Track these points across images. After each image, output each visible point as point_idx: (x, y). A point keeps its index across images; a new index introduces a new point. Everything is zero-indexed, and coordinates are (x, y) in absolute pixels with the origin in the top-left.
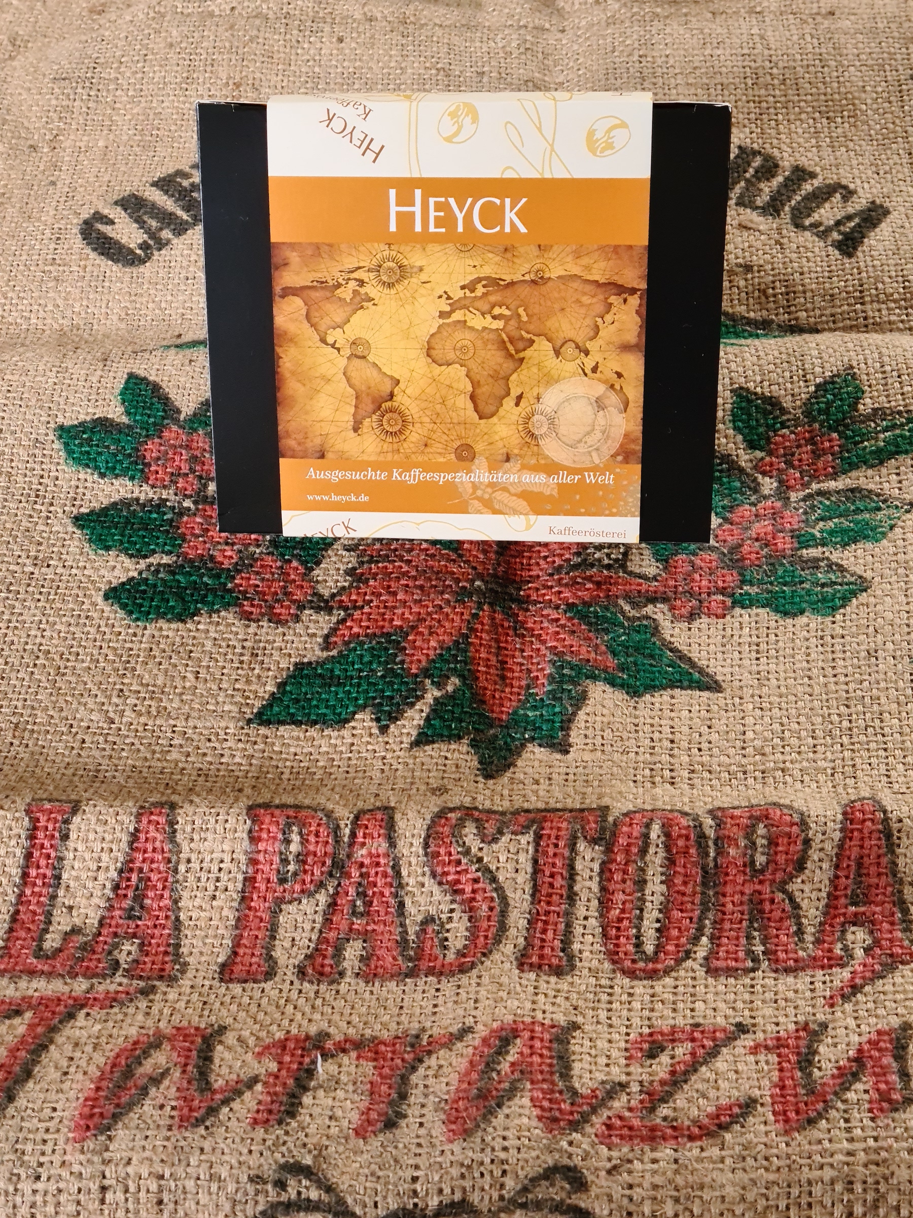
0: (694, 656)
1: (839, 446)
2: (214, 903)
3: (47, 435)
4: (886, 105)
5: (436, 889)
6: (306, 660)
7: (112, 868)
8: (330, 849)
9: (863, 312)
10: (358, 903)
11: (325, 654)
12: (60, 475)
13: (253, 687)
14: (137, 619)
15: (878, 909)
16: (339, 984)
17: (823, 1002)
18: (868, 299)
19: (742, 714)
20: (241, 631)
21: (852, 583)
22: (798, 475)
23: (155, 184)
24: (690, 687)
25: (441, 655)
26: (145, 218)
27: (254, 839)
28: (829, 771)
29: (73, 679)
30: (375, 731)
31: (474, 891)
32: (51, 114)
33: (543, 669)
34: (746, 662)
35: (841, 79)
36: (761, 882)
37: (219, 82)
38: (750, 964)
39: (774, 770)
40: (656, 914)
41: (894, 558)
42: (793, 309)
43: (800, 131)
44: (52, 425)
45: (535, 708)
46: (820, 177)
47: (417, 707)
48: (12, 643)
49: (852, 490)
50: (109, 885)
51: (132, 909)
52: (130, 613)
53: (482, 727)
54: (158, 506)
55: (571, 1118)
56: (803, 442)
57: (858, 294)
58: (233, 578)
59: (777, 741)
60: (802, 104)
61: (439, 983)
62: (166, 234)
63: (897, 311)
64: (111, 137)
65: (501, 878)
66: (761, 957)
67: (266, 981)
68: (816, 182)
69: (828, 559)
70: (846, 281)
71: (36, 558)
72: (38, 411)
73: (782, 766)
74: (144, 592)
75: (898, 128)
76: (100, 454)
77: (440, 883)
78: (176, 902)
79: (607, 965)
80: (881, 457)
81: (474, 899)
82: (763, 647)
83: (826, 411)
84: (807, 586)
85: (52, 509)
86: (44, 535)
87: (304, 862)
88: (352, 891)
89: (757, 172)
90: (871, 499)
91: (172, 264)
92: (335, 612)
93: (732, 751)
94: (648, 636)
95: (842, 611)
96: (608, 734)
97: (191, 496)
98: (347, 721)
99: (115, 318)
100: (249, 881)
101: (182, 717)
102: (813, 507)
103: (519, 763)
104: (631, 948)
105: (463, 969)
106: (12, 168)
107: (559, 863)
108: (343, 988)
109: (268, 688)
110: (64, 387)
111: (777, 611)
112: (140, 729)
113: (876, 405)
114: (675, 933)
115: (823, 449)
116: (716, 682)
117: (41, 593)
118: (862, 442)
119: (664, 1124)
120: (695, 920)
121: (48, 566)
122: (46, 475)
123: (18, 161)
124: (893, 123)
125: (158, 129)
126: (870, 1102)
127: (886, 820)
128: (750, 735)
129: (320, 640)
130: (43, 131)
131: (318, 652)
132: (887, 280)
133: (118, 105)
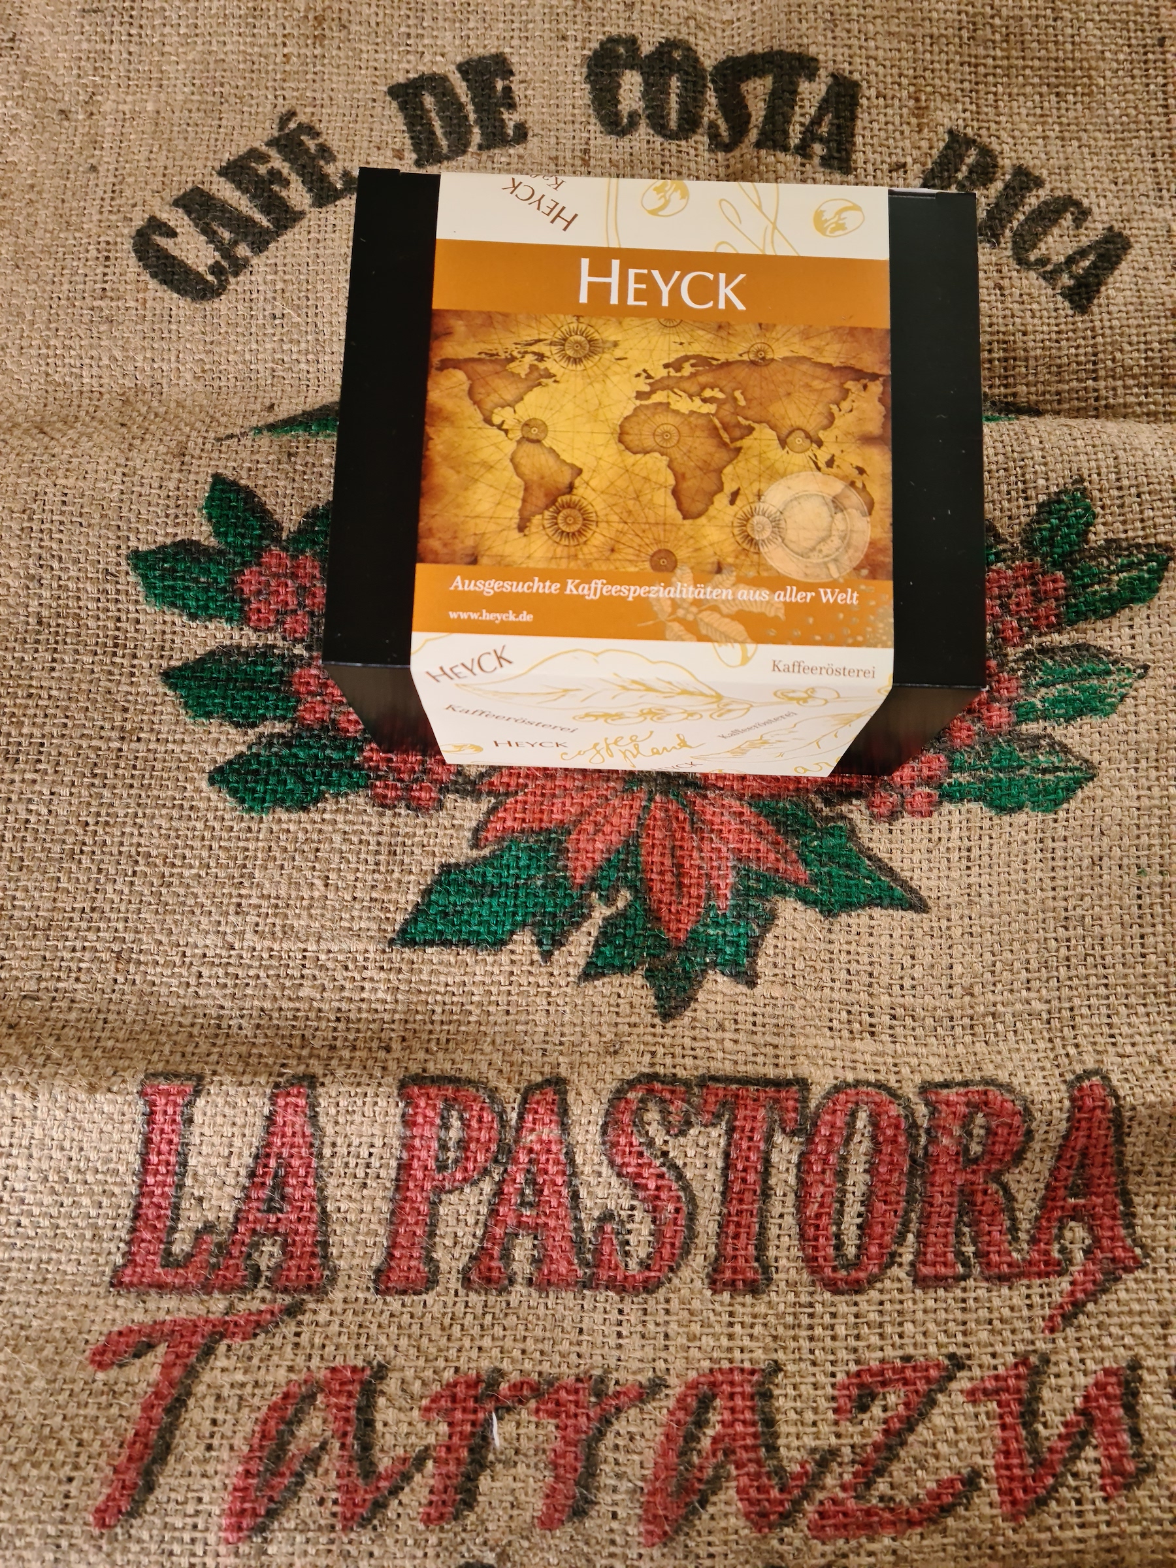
0: (896, 865)
1: (1065, 589)
2: (365, 1192)
3: (118, 564)
4: (1128, 80)
5: (614, 1181)
6: (453, 861)
7: (246, 1153)
8: (494, 1134)
9: (1096, 390)
10: (527, 1191)
11: (475, 853)
12: (142, 618)
13: (394, 896)
14: (251, 809)
15: (1100, 1200)
16: (510, 1293)
17: (1042, 1324)
18: (1102, 373)
19: (950, 942)
20: (375, 820)
21: (1076, 769)
22: (1015, 624)
23: (223, 172)
24: (891, 906)
25: (609, 860)
26: (215, 227)
27: (408, 1122)
28: (1045, 1016)
29: (182, 891)
30: (536, 957)
31: (658, 1188)
32: (83, 63)
33: (726, 877)
34: (955, 874)
35: (1077, 39)
36: (974, 1172)
37: (296, 15)
38: (960, 1270)
39: (985, 1015)
40: (859, 1208)
41: (1124, 738)
42: (1011, 380)
43: (1024, 111)
44: (124, 551)
45: (717, 924)
46: (1048, 186)
47: (583, 929)
48: (105, 844)
49: (1078, 647)
50: (243, 1172)
51: (272, 1199)
52: (242, 801)
53: (657, 952)
54: (264, 655)
55: (781, 1509)
56: (1021, 580)
57: (1090, 366)
58: (361, 750)
59: (988, 976)
60: (1028, 72)
61: (622, 1300)
62: (243, 250)
63: (1136, 390)
64: (163, 96)
65: (689, 1175)
66: (973, 1261)
67: (427, 1290)
68: (1044, 193)
69: (1050, 736)
70: (1077, 347)
71: (122, 728)
72: (103, 532)
73: (992, 1009)
74: (256, 772)
75: (1141, 117)
76: (188, 589)
77: (619, 1175)
78: (321, 1190)
79: (805, 1276)
80: (1112, 606)
81: (657, 1198)
82: (975, 853)
83: (1051, 542)
84: (1026, 771)
85: (135, 662)
86: (130, 698)
87: (466, 1149)
88: (520, 1178)
89: (971, 172)
90: (1100, 659)
91: (254, 296)
92: (484, 797)
93: (937, 990)
94: (844, 840)
95: (1065, 806)
96: (800, 964)
97: (302, 640)
98: (504, 943)
99: (188, 376)
100: (404, 1167)
101: (312, 939)
102: (1032, 669)
103: (701, 996)
104: (831, 1251)
105: (650, 1287)
106: (40, 144)
107: (753, 1157)
108: (514, 1299)
109: (411, 897)
110: (134, 497)
111: (991, 805)
112: (265, 955)
113: (1111, 535)
114: (878, 1229)
115: (1046, 592)
116: (921, 899)
117: (133, 776)
118: (1092, 585)
119: (881, 1505)
120: (900, 1213)
121: (139, 740)
122: (124, 617)
123: (47, 135)
124: (1136, 108)
125: (222, 85)
126: (1102, 1476)
127: (1118, 1110)
128: (958, 969)
129: (469, 835)
130: (74, 88)
131: (467, 851)
132: (1127, 348)
133: (167, 49)
